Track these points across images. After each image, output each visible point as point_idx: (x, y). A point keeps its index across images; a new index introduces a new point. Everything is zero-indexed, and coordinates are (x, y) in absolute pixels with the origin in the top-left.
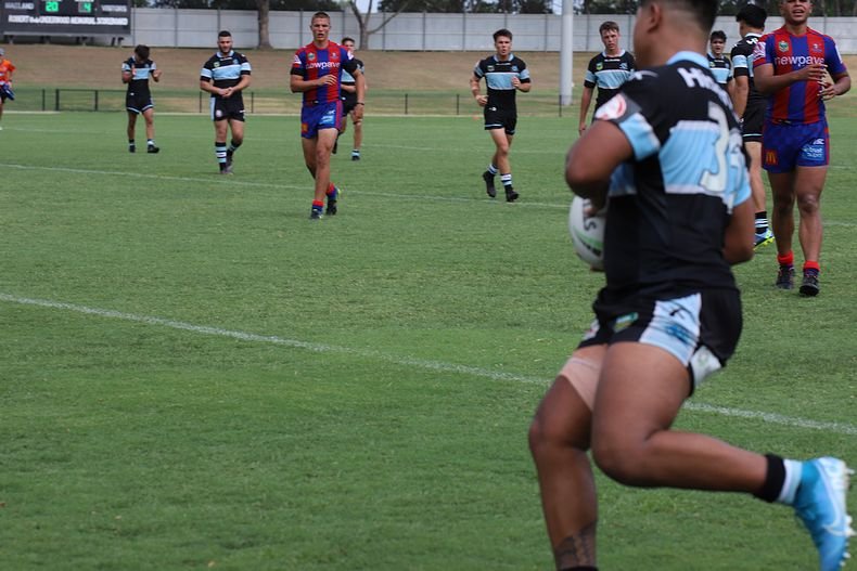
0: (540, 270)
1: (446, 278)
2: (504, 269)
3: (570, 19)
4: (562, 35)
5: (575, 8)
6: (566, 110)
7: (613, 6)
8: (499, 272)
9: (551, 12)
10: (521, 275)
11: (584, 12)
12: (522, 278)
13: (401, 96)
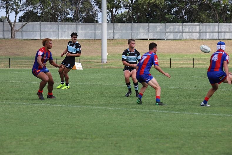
0: (94, 136)
1: (52, 140)
2: (78, 136)
3: (105, 25)
4: (102, 32)
5: (107, 20)
6: (104, 65)
7: (125, 19)
8: (76, 138)
9: (97, 21)
10: (85, 139)
11: (112, 22)
12: (86, 140)
13: (30, 59)
